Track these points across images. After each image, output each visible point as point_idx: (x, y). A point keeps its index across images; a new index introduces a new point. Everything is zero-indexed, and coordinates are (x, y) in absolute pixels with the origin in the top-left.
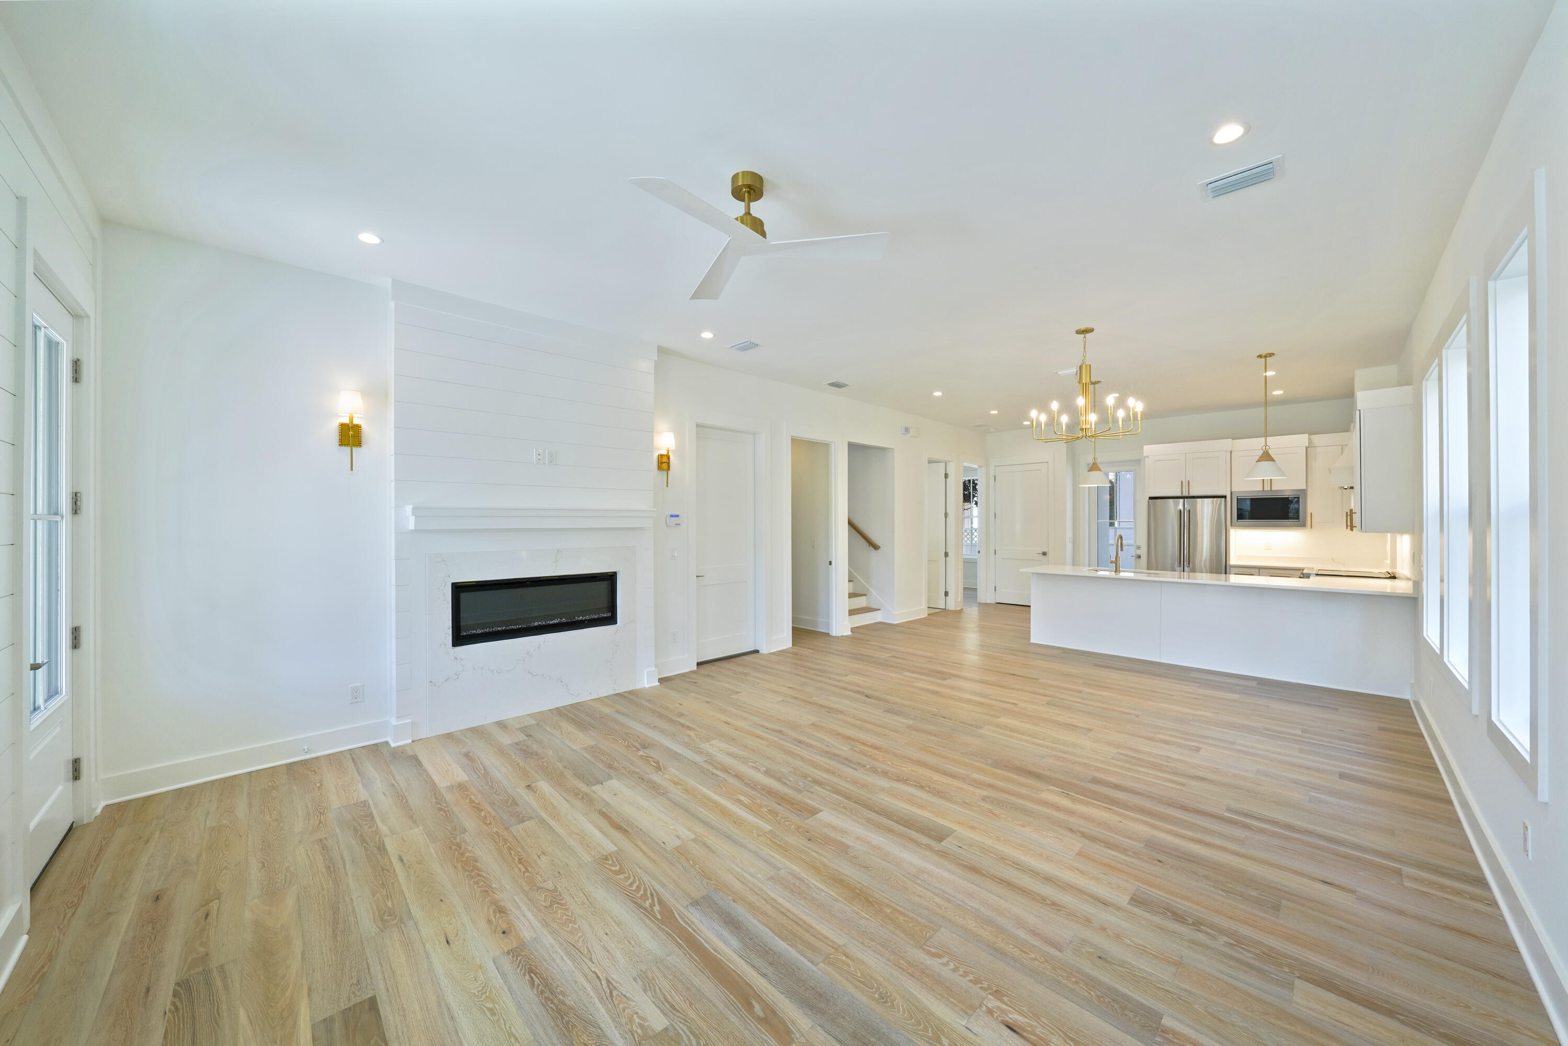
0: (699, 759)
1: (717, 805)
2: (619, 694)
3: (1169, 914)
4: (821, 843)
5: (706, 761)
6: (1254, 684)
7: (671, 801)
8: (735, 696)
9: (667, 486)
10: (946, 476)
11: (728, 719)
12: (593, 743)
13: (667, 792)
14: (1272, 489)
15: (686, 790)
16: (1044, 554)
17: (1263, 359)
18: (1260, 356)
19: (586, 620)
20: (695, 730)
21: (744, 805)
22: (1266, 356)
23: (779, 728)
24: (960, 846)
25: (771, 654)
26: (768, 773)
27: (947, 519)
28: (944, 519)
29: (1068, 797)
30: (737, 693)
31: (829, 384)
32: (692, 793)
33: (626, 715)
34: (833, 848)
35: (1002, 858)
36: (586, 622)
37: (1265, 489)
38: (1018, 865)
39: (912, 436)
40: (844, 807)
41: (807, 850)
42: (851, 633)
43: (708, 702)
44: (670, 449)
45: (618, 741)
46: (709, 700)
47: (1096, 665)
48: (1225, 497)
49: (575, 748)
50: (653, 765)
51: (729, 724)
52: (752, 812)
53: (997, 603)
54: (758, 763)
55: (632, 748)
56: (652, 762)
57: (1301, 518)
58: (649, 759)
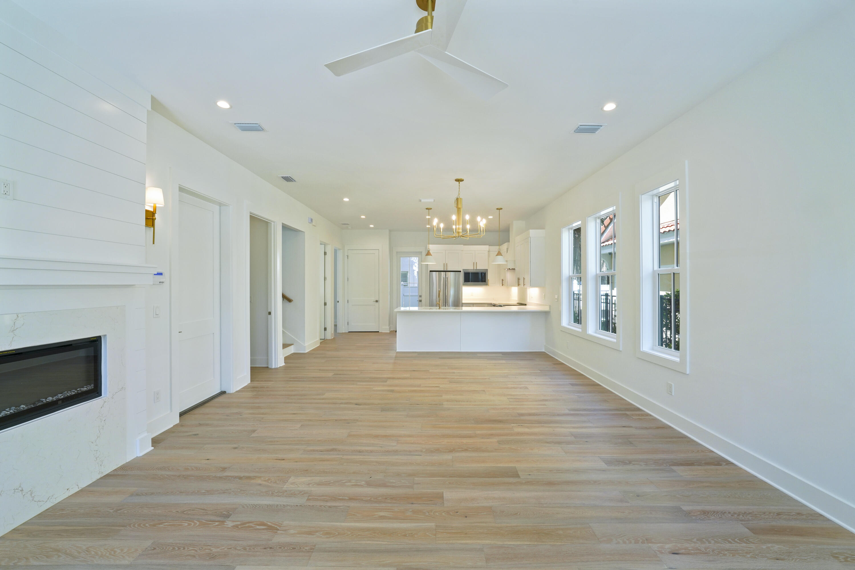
0: (301, 501)
1: (374, 530)
2: (108, 476)
3: (621, 463)
4: (475, 515)
5: (308, 500)
6: (501, 355)
7: (329, 552)
8: (253, 435)
9: (154, 243)
10: (325, 253)
11: (277, 456)
12: (148, 543)
13: (315, 546)
14: (477, 269)
15: (327, 533)
16: (377, 301)
17: (499, 210)
18: (497, 209)
19: (59, 400)
20: (260, 477)
21: (390, 518)
22: (499, 209)
23: (331, 447)
24: (529, 474)
25: (237, 392)
26: (369, 484)
27: (326, 281)
28: (324, 281)
29: (523, 427)
30: (254, 431)
31: (282, 177)
32: (337, 533)
33: (152, 494)
34: (485, 513)
35: (550, 471)
36: (60, 402)
37: (474, 269)
38: (559, 471)
39: (313, 225)
40: (450, 483)
41: (476, 524)
42: (285, 364)
43: (236, 448)
44: (157, 205)
45: (181, 525)
46: (235, 446)
47: (440, 358)
48: (460, 271)
49: (126, 562)
50: (263, 529)
51: (284, 460)
52: (405, 520)
53: (349, 332)
54: (353, 481)
55: (211, 524)
56: (256, 527)
57: (486, 281)
58: (247, 525)
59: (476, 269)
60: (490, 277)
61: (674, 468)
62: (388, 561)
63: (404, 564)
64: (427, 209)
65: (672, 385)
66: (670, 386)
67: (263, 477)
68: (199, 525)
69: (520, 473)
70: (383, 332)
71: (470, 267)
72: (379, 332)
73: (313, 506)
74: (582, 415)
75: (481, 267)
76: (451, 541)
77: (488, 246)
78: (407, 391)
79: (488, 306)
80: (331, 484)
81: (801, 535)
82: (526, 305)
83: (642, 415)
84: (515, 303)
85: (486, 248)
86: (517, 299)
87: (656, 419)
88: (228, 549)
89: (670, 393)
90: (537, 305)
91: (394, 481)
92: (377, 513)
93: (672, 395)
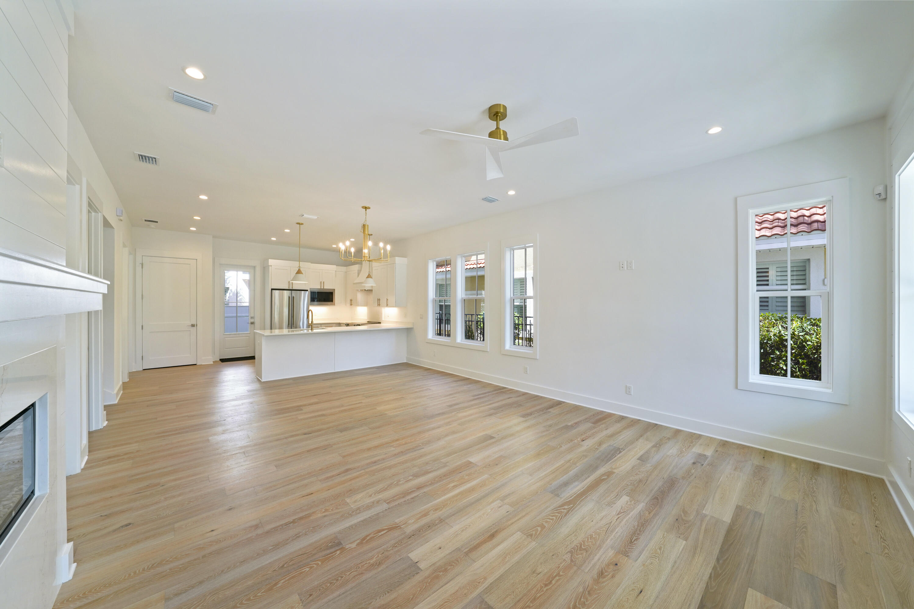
0: (384, 506)
5: (388, 503)
15: (436, 509)
16: (193, 326)
20: (314, 513)
40: (463, 455)
48: (307, 291)
50: (386, 533)
51: (312, 494)
52: (470, 481)
53: (144, 370)
54: (402, 480)
55: (334, 555)
56: (378, 535)
57: (333, 301)
58: (368, 538)
59: (323, 288)
60: (337, 297)
61: (549, 410)
62: (491, 500)
63: (501, 496)
64: (298, 223)
65: (527, 367)
66: (526, 369)
67: (317, 511)
68: (321, 564)
69: (493, 436)
70: (203, 364)
71: (316, 286)
72: (196, 364)
73: (398, 504)
74: (482, 398)
75: (328, 287)
76: (506, 477)
77: (335, 266)
78: (338, 412)
79: (336, 327)
80: (388, 488)
81: (604, 419)
82: (380, 323)
83: (508, 391)
84: (365, 321)
85: (334, 267)
86: (367, 318)
87: (517, 391)
88: (381, 554)
89: (526, 373)
90: (397, 322)
91: (430, 468)
92: (449, 486)
93: (527, 374)
